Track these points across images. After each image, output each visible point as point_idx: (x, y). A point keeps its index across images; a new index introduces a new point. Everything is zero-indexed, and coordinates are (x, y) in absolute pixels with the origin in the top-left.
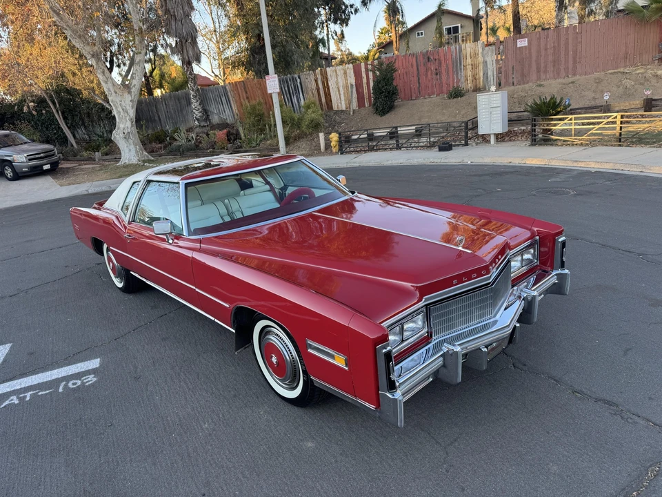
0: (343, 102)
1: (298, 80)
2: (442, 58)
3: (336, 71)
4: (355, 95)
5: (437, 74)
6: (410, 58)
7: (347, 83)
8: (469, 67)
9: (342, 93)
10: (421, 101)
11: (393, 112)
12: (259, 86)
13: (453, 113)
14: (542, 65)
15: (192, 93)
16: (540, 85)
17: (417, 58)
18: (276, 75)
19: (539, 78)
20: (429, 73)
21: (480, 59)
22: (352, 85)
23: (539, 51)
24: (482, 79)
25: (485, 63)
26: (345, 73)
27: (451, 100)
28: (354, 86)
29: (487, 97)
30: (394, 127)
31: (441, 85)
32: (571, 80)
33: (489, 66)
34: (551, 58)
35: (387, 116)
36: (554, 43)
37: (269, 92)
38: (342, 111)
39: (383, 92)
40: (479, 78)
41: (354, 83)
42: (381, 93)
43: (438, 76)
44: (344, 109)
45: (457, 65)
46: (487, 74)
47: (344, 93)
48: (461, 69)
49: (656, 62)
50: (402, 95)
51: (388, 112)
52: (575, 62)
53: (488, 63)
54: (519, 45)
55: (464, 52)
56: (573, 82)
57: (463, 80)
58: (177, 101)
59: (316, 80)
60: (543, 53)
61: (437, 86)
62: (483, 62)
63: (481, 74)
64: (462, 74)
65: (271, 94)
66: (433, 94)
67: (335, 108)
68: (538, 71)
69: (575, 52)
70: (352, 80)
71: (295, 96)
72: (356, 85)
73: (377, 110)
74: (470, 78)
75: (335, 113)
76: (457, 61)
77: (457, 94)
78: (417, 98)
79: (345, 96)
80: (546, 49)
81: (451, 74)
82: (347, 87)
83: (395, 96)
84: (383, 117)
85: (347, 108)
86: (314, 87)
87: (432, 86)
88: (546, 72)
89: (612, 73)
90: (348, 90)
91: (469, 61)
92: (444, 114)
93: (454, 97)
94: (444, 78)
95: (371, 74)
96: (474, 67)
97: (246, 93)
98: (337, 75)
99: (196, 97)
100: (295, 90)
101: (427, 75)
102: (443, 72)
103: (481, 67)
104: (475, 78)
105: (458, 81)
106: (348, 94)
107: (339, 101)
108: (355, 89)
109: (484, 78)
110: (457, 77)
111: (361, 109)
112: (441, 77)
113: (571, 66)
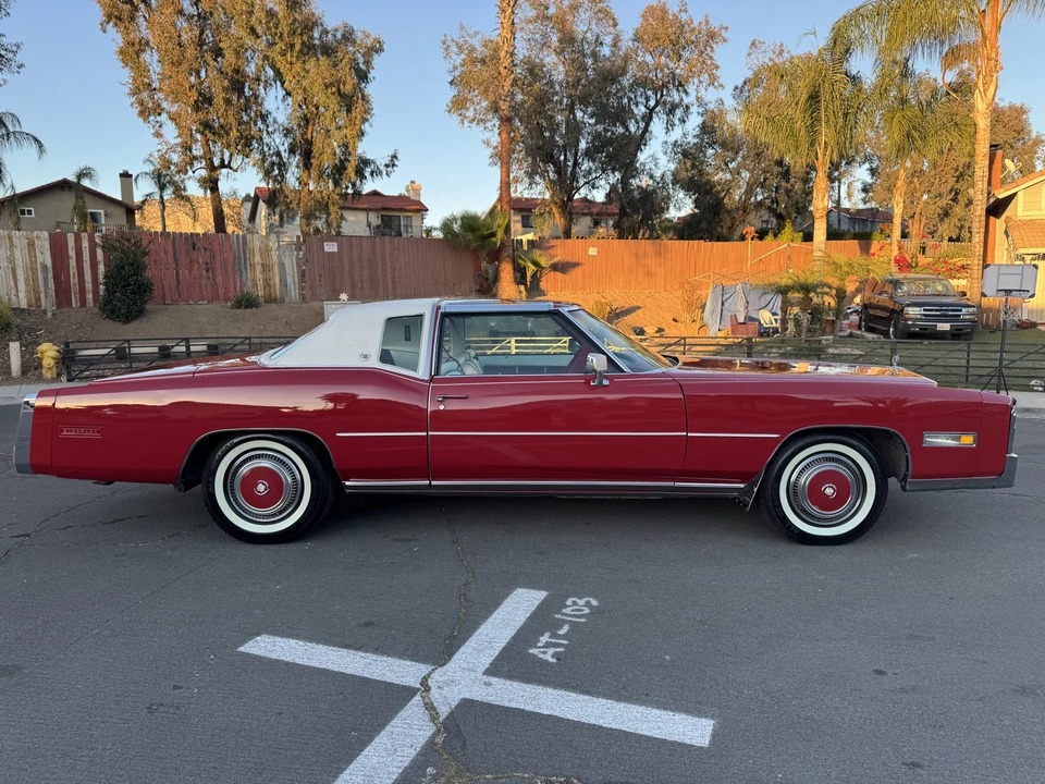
0: (22, 295)
2: (217, 248)
3: (10, 238)
4: (51, 284)
5: (207, 271)
6: (162, 238)
7: (33, 262)
8: (259, 269)
9: (21, 277)
10: (183, 306)
14: (357, 279)
17: (174, 240)
19: (354, 295)
20: (196, 266)
21: (274, 255)
22: (44, 267)
23: (352, 262)
24: (278, 286)
25: (282, 265)
26: (31, 245)
27: (242, 310)
28: (50, 269)
31: (215, 287)
33: (287, 270)
34: (366, 272)
38: (23, 311)
40: (275, 285)
41: (49, 262)
43: (210, 273)
44: (24, 304)
45: (240, 262)
46: (286, 281)
47: (26, 280)
48: (246, 268)
52: (394, 283)
53: (287, 265)
54: (326, 250)
55: (250, 245)
57: (249, 283)
60: (357, 264)
61: (209, 288)
62: (279, 264)
63: (277, 280)
64: (249, 275)
66: (202, 299)
69: (394, 269)
70: (45, 257)
72: (54, 268)
73: (112, 313)
74: (260, 283)
76: (239, 258)
77: (247, 302)
78: (175, 302)
79: (27, 285)
80: (360, 261)
81: (231, 272)
82: (33, 269)
83: (148, 293)
85: (29, 306)
87: (200, 287)
90: (35, 275)
91: (258, 259)
92: (239, 329)
93: (246, 307)
94: (220, 279)
96: (266, 268)
98: (13, 245)
101: (191, 269)
102: (218, 267)
103: (276, 269)
104: (268, 284)
105: (243, 285)
106: (35, 281)
107: (13, 292)
108: (50, 275)
109: (281, 285)
110: (241, 280)
111: (65, 310)
112: (214, 275)
113: (390, 286)
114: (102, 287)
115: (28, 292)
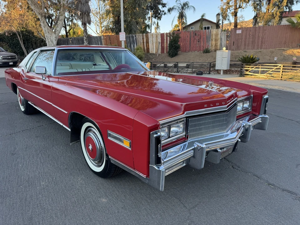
0: (154, 50)
1: (135, 38)
2: (202, 35)
3: (153, 35)
4: (160, 47)
5: (199, 42)
6: (187, 33)
7: (157, 41)
8: (214, 40)
9: (154, 45)
10: (190, 53)
11: (177, 57)
12: (116, 38)
13: (205, 59)
14: (247, 43)
15: (85, 38)
16: (245, 52)
17: (190, 33)
18: (125, 33)
19: (245, 48)
20: (195, 40)
21: (219, 37)
22: (159, 43)
23: (246, 36)
24: (219, 46)
25: (221, 39)
26: (157, 37)
27: (204, 54)
28: (160, 43)
29: (221, 52)
30: (177, 62)
31: (200, 47)
32: (259, 50)
33: (223, 40)
34: (251, 40)
35: (174, 58)
36: (253, 33)
37: (120, 40)
38: (153, 54)
39: (173, 47)
40: (218, 46)
41: (160, 41)
42: (172, 47)
43: (199, 43)
44: (155, 53)
45: (208, 38)
46: (222, 44)
47: (156, 46)
48: (210, 41)
49: (299, 47)
50: (181, 49)
51: (175, 56)
52: (262, 43)
53: (223, 39)
54: (237, 32)
55: (212, 33)
56: (260, 52)
57: (210, 45)
58: (78, 41)
59: (143, 39)
60: (248, 37)
61: (198, 47)
62: (220, 38)
63: (219, 44)
64: (210, 43)
65: (121, 41)
66: (196, 50)
67: (151, 52)
68: (245, 45)
69: (262, 39)
71: (132, 45)
72: (161, 43)
73: (170, 55)
74: (214, 45)
75: (150, 55)
77: (207, 51)
78: (189, 51)
81: (205, 43)
82: (157, 43)
83: (178, 49)
84: (172, 58)
85: (156, 53)
86: (142, 41)
87: (196, 47)
88: (248, 46)
89: (278, 50)
90: (157, 45)
91: (214, 37)
92: (200, 60)
93: (206, 53)
94: (202, 44)
95: (168, 38)
96: (216, 40)
97: (110, 41)
98: (153, 37)
99: (87, 40)
100: (133, 42)
101: (194, 42)
102: (202, 41)
103: (219, 40)
104: (216, 45)
105: (208, 46)
106: (157, 46)
107: (153, 49)
108: (160, 44)
109: (220, 46)
110: (208, 44)
111: (162, 54)
112: (200, 43)
113: (260, 45)
114: (168, 48)
115: (155, 49)
